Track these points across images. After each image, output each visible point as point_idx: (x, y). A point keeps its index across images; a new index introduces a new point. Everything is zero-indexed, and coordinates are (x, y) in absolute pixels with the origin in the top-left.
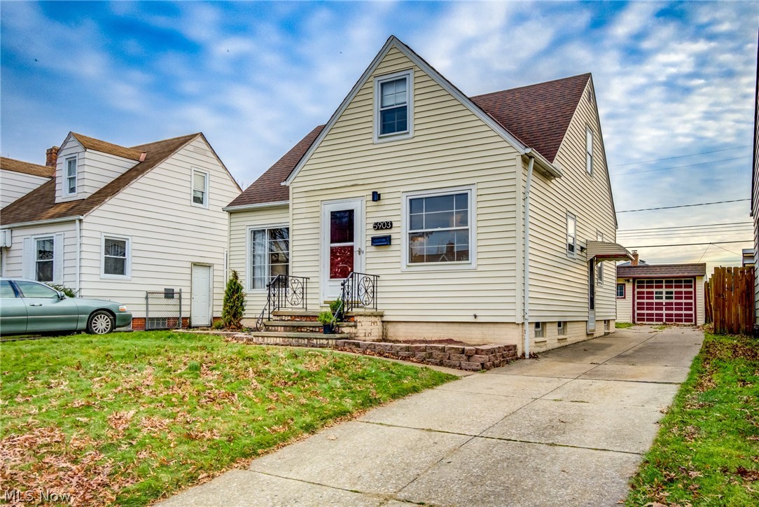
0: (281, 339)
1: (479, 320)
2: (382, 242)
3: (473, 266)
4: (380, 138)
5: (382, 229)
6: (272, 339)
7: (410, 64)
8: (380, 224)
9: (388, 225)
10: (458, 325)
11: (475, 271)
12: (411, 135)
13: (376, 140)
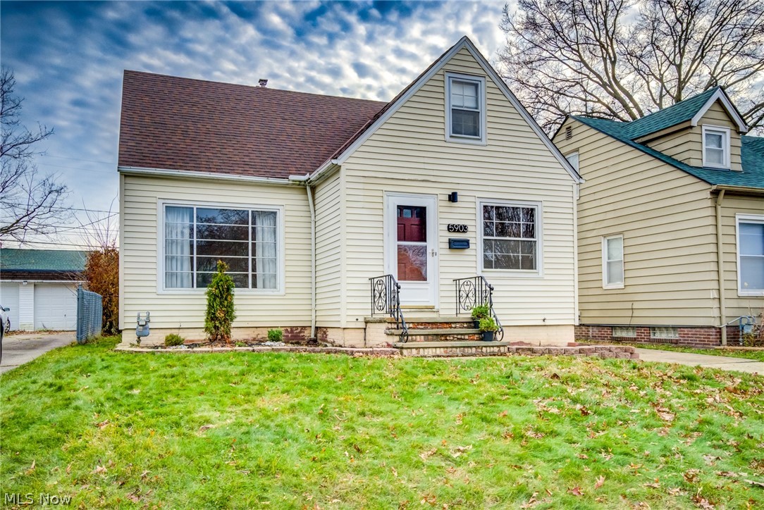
0: (442, 350)
1: (547, 323)
2: (458, 245)
3: (541, 275)
4: (451, 137)
5: (458, 231)
6: (430, 350)
7: (483, 72)
8: (456, 226)
9: (463, 229)
10: (527, 328)
11: (542, 279)
12: (484, 142)
13: (448, 138)
